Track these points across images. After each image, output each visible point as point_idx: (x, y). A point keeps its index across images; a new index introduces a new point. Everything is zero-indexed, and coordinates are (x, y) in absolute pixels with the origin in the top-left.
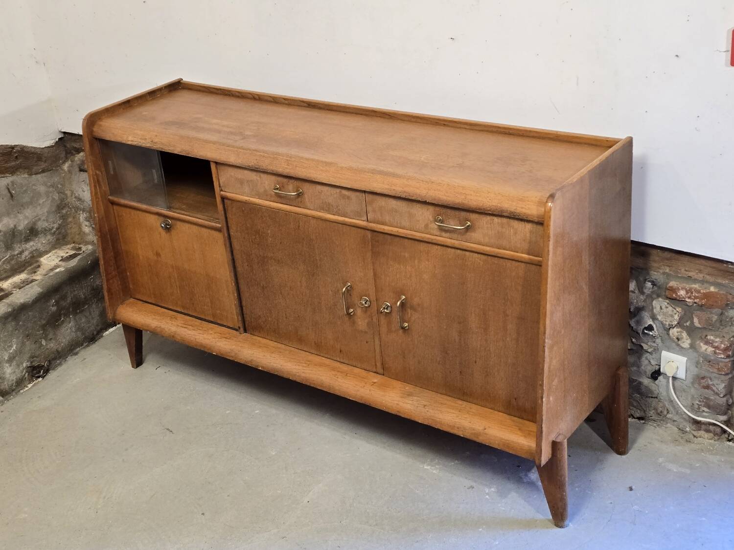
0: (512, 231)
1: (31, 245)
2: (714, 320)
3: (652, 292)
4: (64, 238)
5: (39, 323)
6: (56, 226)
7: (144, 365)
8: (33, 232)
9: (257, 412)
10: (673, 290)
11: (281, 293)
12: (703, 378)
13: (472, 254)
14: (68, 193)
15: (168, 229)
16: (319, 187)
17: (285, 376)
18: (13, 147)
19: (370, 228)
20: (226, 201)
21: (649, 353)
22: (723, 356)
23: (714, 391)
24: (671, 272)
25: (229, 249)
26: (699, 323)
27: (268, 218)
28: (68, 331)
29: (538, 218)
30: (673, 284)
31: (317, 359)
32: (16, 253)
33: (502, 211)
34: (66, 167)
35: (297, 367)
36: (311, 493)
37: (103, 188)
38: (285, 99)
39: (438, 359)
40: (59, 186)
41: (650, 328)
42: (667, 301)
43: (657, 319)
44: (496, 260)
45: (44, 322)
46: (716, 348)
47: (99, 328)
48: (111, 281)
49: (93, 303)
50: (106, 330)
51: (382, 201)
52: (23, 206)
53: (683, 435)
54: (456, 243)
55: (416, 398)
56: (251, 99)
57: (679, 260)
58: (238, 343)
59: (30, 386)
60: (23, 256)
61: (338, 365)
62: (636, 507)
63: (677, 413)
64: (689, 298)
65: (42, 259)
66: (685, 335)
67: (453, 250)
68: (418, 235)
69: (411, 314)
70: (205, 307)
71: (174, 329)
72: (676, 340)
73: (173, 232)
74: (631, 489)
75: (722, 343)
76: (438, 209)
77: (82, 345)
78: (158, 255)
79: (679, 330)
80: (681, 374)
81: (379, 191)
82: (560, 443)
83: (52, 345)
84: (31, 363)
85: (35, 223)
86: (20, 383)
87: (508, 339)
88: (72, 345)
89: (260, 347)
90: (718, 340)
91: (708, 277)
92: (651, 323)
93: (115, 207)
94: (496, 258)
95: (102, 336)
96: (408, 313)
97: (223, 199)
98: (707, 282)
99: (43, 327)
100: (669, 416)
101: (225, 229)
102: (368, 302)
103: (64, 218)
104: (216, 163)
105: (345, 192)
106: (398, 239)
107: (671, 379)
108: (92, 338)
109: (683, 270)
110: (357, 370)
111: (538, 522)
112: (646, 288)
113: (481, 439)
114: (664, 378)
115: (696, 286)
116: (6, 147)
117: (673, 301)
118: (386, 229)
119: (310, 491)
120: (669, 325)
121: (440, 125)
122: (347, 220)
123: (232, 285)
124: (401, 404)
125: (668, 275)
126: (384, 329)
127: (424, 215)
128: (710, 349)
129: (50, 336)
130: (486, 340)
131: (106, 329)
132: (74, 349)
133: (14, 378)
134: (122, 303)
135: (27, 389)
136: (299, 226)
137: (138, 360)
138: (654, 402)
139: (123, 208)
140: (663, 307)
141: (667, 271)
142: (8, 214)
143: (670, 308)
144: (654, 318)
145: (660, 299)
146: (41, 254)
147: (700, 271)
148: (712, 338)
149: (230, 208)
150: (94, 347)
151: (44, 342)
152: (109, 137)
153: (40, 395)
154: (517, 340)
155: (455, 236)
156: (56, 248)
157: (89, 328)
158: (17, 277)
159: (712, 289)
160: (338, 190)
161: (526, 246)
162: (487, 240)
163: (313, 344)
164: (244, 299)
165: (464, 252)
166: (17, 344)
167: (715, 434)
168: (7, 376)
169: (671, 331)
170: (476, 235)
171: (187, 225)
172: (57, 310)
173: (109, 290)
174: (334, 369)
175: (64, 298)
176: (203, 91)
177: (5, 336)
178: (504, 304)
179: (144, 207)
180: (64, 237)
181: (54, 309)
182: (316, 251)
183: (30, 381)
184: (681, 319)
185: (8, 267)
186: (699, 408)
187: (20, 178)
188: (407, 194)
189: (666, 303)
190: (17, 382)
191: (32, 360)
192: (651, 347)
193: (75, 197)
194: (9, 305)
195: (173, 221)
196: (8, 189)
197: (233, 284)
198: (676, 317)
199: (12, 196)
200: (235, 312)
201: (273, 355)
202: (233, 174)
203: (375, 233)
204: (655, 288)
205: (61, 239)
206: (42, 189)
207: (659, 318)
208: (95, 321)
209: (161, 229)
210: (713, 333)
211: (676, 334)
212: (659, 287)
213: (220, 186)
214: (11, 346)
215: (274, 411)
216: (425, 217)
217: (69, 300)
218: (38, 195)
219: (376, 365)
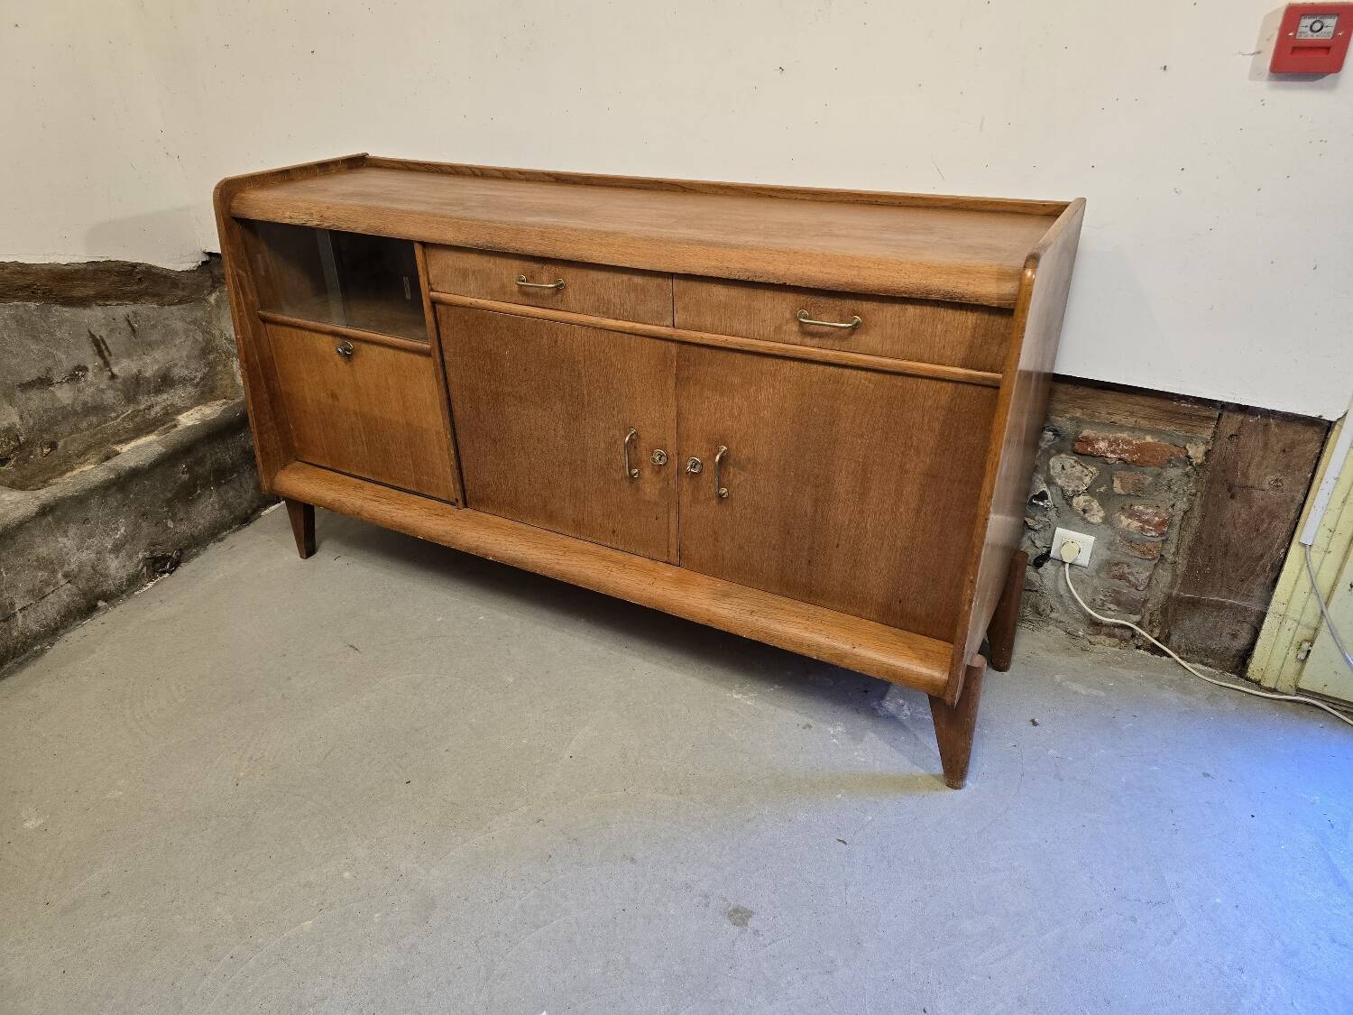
0: (939, 327)
1: (165, 399)
2: (1147, 482)
3: (1050, 446)
4: (213, 392)
5: (162, 496)
6: (199, 375)
7: (318, 554)
8: (165, 381)
9: (481, 618)
10: (1088, 441)
11: (523, 448)
12: (1117, 564)
13: (854, 372)
14: (217, 333)
15: (348, 356)
16: (594, 275)
17: (529, 569)
18: (134, 266)
19: (677, 338)
20: (438, 307)
21: (1036, 531)
22: (1154, 534)
23: (1129, 581)
24: (1084, 417)
25: (442, 383)
26: (1122, 488)
27: (505, 331)
28: (207, 509)
29: (998, 299)
30: (1086, 432)
31: (578, 544)
32: (142, 407)
33: (929, 293)
34: (212, 299)
35: (549, 556)
36: (573, 742)
37: (250, 297)
38: (520, 173)
39: (774, 542)
40: (204, 323)
41: (1043, 496)
42: (1074, 457)
43: (1055, 484)
44: (899, 381)
45: (169, 495)
46: (1147, 522)
47: (255, 505)
48: (266, 436)
49: (244, 471)
50: (266, 508)
51: (703, 290)
52: (151, 345)
53: (1074, 641)
54: (830, 355)
55: (736, 600)
56: (469, 175)
57: (1097, 399)
58: (458, 522)
59: (150, 585)
60: (153, 413)
61: (609, 552)
62: (1051, 752)
63: (1066, 612)
64: (1112, 452)
65: (180, 417)
66: (1095, 504)
67: (821, 368)
68: (762, 345)
69: (734, 474)
70: (406, 472)
71: (359, 503)
72: (1082, 513)
73: (357, 362)
74: (1034, 723)
75: (1156, 514)
76: (802, 298)
77: (230, 528)
78: (334, 396)
79: (1087, 498)
80: (1084, 559)
81: (699, 271)
82: (979, 669)
83: (184, 528)
84: (152, 552)
85: (168, 369)
86: (134, 582)
87: (901, 510)
88: (215, 528)
89: (489, 527)
90: (1150, 511)
91: (1144, 423)
92: (1046, 489)
93: (268, 326)
94: (900, 378)
95: (260, 516)
96: (729, 473)
97: (434, 303)
98: (1140, 429)
99: (169, 502)
100: (1053, 615)
101: (437, 352)
102: (663, 458)
103: (212, 366)
104: (424, 244)
105: (638, 280)
106: (722, 355)
107: (1067, 566)
108: (246, 519)
109: (1104, 414)
110: (637, 560)
111: (920, 779)
112: (1043, 440)
113: (846, 663)
114: (1053, 565)
115: (1125, 435)
116: (124, 264)
117: (1084, 457)
118: (707, 337)
119: (571, 739)
120: (1073, 491)
121: (764, 196)
122: (638, 326)
123: (446, 440)
124: (713, 609)
125: (1078, 422)
126: (686, 499)
127: (777, 309)
128: (1136, 524)
129: (181, 515)
130: (861, 512)
131: (266, 506)
132: (219, 533)
133: (123, 574)
134: (284, 467)
135: (145, 589)
136: (556, 342)
137: (308, 548)
138: (1033, 598)
139: (279, 328)
140: (1067, 466)
141: (1078, 415)
142: (129, 356)
143: (1079, 467)
144: (1050, 482)
145: (1063, 456)
146: (180, 411)
147: (1132, 414)
148: (1141, 508)
149: (443, 318)
150: (248, 531)
151: (170, 524)
152: (255, 215)
153: (163, 598)
154: (918, 511)
155: (829, 342)
156: (200, 404)
157: (240, 504)
158: (144, 439)
159: (1149, 439)
160: (625, 277)
161: (961, 353)
162: (888, 346)
163: (570, 523)
164: (464, 459)
165: (840, 370)
166: (127, 526)
167: (1122, 639)
168: (112, 571)
169: (1075, 500)
170: (870, 339)
171: (377, 349)
172: (189, 478)
173: (263, 449)
174: (604, 558)
175: (200, 462)
176: (399, 169)
177: (107, 515)
178: (903, 453)
179: (312, 324)
180: (212, 390)
181: (186, 477)
182: (584, 379)
183: (152, 577)
184: (1095, 481)
185: (131, 425)
186: (1103, 605)
187: (147, 309)
188: (750, 274)
189: (1072, 461)
190: (128, 580)
191: (152, 548)
192: (1039, 522)
193: (226, 339)
194: (111, 470)
195: (355, 343)
196: (129, 321)
197: (449, 436)
198: (1087, 480)
199: (133, 330)
200: (450, 478)
201: (510, 539)
202: (450, 262)
203: (685, 347)
204: (1057, 440)
205: (206, 393)
206: (179, 325)
207: (1059, 482)
208: (249, 496)
209: (337, 358)
210: (1143, 502)
211: (1082, 504)
212: (1063, 439)
213: (429, 284)
214: (117, 529)
215: (506, 617)
216: (777, 313)
217: (208, 465)
218: (174, 333)
219: (668, 551)
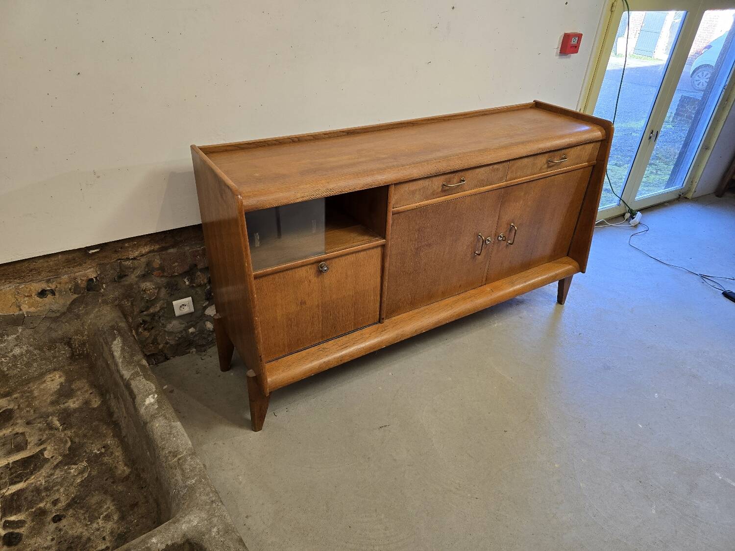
0: (584, 151)
16: (478, 170)
20: (396, 215)
27: (431, 213)
38: (325, 134)
51: (519, 163)
54: (555, 172)
61: (459, 296)
68: (535, 176)
76: (550, 154)
78: (303, 303)
102: (489, 240)
105: (496, 166)
106: (520, 185)
110: (472, 292)
118: (518, 181)
122: (494, 186)
149: (396, 221)
155: (555, 168)
161: (587, 158)
165: (556, 176)
171: (344, 258)
200: (378, 309)
202: (407, 189)
213: (393, 205)
216: (542, 163)
